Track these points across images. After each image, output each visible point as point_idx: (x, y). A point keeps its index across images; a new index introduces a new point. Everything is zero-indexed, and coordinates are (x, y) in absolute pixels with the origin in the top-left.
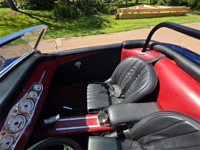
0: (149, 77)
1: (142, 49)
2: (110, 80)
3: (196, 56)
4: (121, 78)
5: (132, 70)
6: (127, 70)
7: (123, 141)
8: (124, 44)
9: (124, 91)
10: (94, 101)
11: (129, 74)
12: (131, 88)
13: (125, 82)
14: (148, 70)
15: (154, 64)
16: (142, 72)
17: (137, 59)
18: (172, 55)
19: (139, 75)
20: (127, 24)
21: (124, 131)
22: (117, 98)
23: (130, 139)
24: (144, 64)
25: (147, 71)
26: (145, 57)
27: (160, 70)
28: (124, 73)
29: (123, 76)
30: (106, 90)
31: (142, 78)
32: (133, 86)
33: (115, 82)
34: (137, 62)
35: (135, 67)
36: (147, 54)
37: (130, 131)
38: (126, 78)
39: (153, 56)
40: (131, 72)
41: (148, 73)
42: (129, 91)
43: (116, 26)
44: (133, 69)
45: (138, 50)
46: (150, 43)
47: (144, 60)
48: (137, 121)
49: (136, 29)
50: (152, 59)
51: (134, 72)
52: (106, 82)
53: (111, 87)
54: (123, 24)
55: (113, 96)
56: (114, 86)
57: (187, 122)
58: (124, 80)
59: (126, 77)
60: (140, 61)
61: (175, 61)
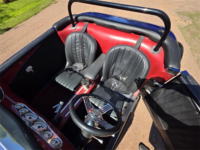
0: (90, 41)
1: (71, 25)
2: (68, 63)
3: (102, 15)
4: (74, 56)
5: (77, 44)
6: (74, 46)
7: (104, 84)
8: (55, 27)
9: (84, 62)
10: (71, 83)
11: (77, 48)
12: (86, 56)
13: (79, 55)
14: (87, 37)
15: (86, 31)
16: (84, 41)
17: (75, 34)
18: (91, 20)
19: (84, 44)
20: (27, 5)
21: (101, 80)
22: (83, 69)
23: (106, 81)
24: (81, 34)
25: (86, 39)
26: (78, 30)
27: (92, 33)
28: (74, 50)
29: (75, 52)
30: (72, 72)
31: (87, 44)
32: (86, 53)
33: (73, 62)
34: (77, 36)
35: (77, 41)
36: (78, 27)
37: (103, 76)
38: (78, 53)
39: (82, 26)
40: (78, 45)
41: (88, 38)
42: (86, 59)
43: (16, 13)
44: (77, 42)
45: (70, 27)
46: (74, 17)
47: (80, 32)
48: (102, 68)
49: (45, 8)
50: (83, 28)
51: (80, 44)
52: (66, 67)
53: (73, 67)
54: (23, 7)
55: (80, 70)
56: (75, 65)
57: (116, 48)
58: (78, 55)
59: (78, 51)
60: (78, 34)
61: (95, 23)
